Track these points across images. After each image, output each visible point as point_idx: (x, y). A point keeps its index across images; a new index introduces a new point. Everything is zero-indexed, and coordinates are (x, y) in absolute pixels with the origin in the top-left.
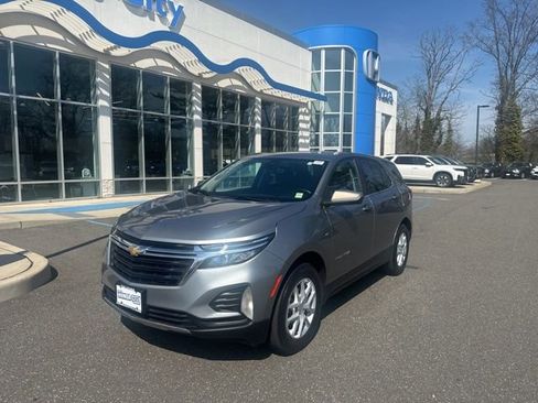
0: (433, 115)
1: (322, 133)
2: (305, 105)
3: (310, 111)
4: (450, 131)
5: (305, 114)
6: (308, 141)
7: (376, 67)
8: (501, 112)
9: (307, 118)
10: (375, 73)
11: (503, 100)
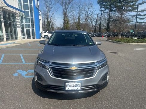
0: (49, 20)
1: (24, 23)
2: (17, 14)
3: (19, 16)
4: (53, 25)
5: (17, 17)
6: (20, 26)
7: (38, 4)
8: (64, 21)
9: (19, 18)
10: (38, 6)
11: (65, 17)
